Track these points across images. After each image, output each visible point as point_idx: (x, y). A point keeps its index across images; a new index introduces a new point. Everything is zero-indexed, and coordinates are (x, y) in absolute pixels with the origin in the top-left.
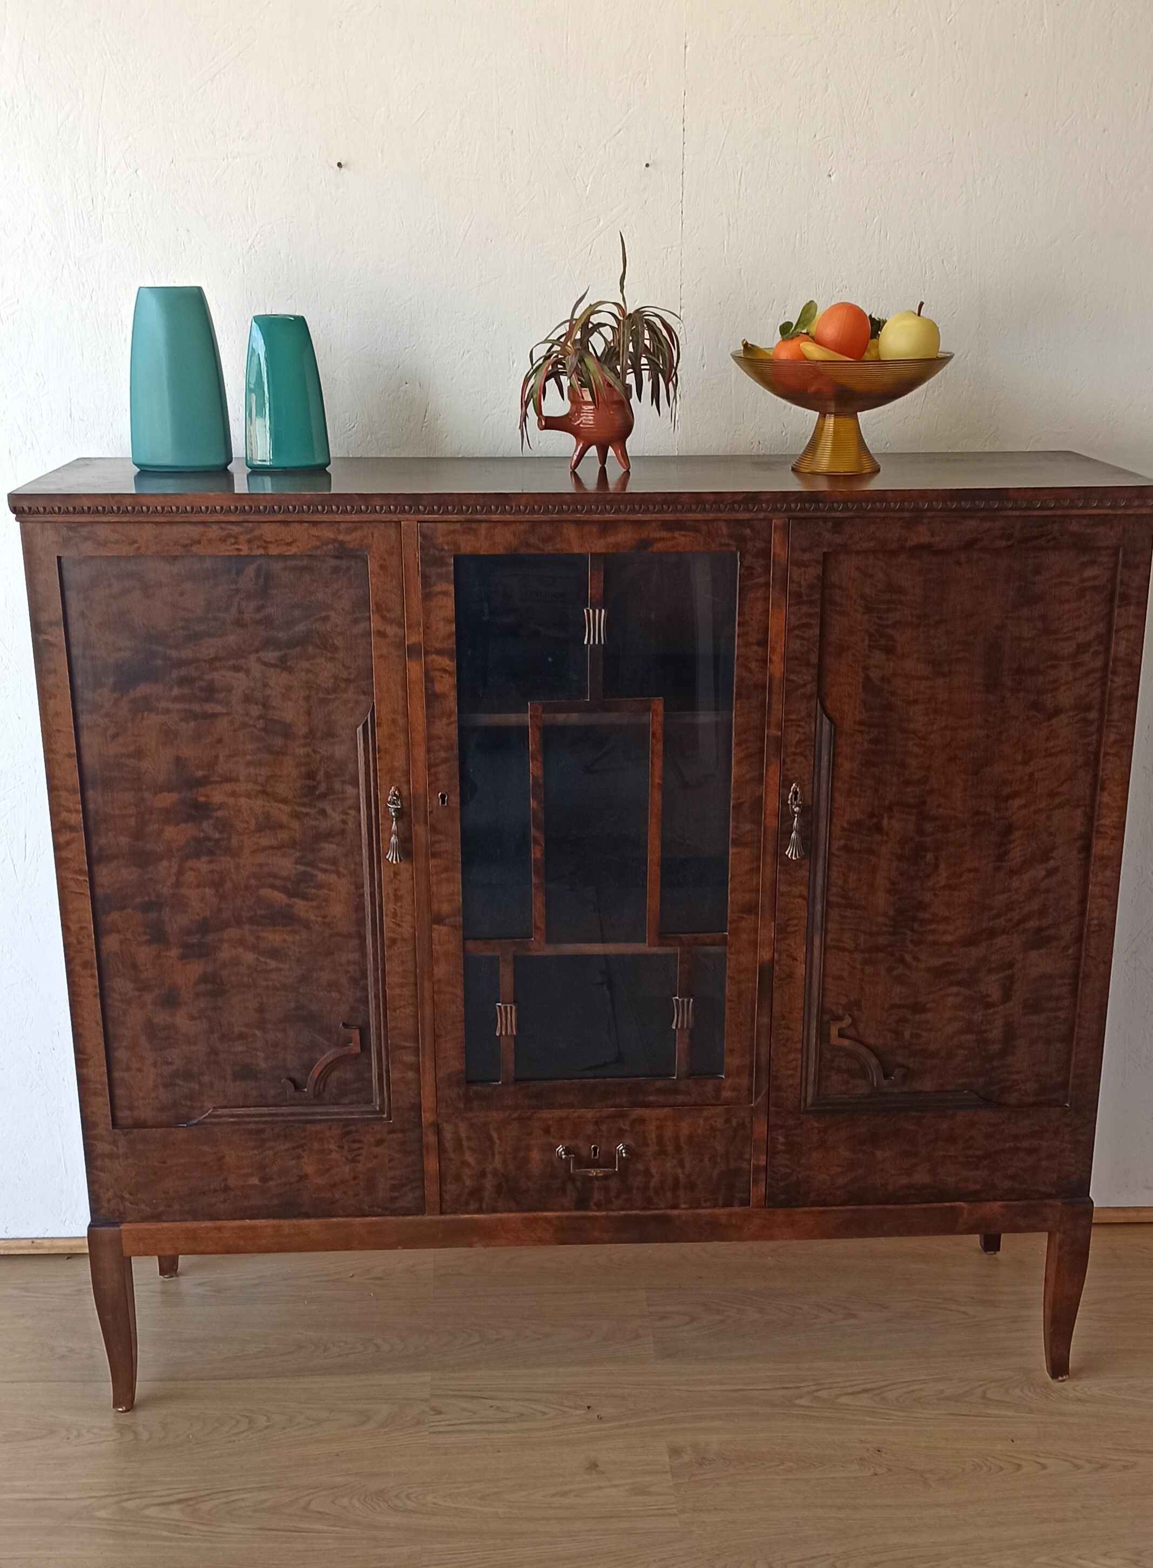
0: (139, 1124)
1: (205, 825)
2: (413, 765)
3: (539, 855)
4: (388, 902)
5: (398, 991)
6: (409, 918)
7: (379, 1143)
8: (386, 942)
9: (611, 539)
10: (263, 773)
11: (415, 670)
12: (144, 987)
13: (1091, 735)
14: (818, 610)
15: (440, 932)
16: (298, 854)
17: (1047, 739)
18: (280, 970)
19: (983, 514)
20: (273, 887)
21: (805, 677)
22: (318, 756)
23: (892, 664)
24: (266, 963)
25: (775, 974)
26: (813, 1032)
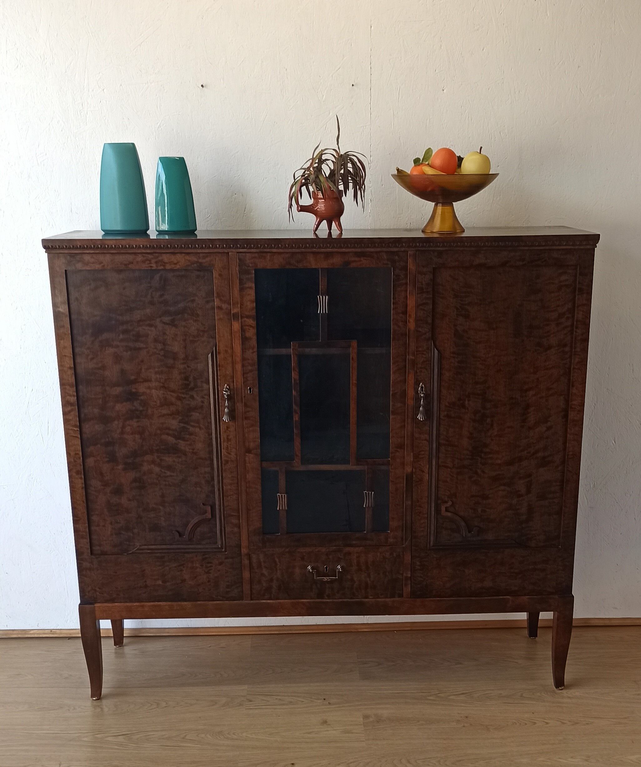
0: (104, 553)
1: (135, 404)
2: (235, 373)
3: (297, 419)
4: (224, 441)
5: (229, 487)
6: (234, 450)
7: (221, 564)
8: (223, 462)
9: (331, 261)
10: (163, 377)
11: (236, 326)
12: (106, 484)
13: (566, 359)
14: (431, 296)
15: (250, 457)
16: (180, 418)
17: (545, 361)
18: (171, 476)
19: (510, 248)
20: (168, 434)
21: (426, 329)
22: (190, 369)
23: (468, 323)
24: (165, 473)
25: (414, 479)
26: (433, 509)
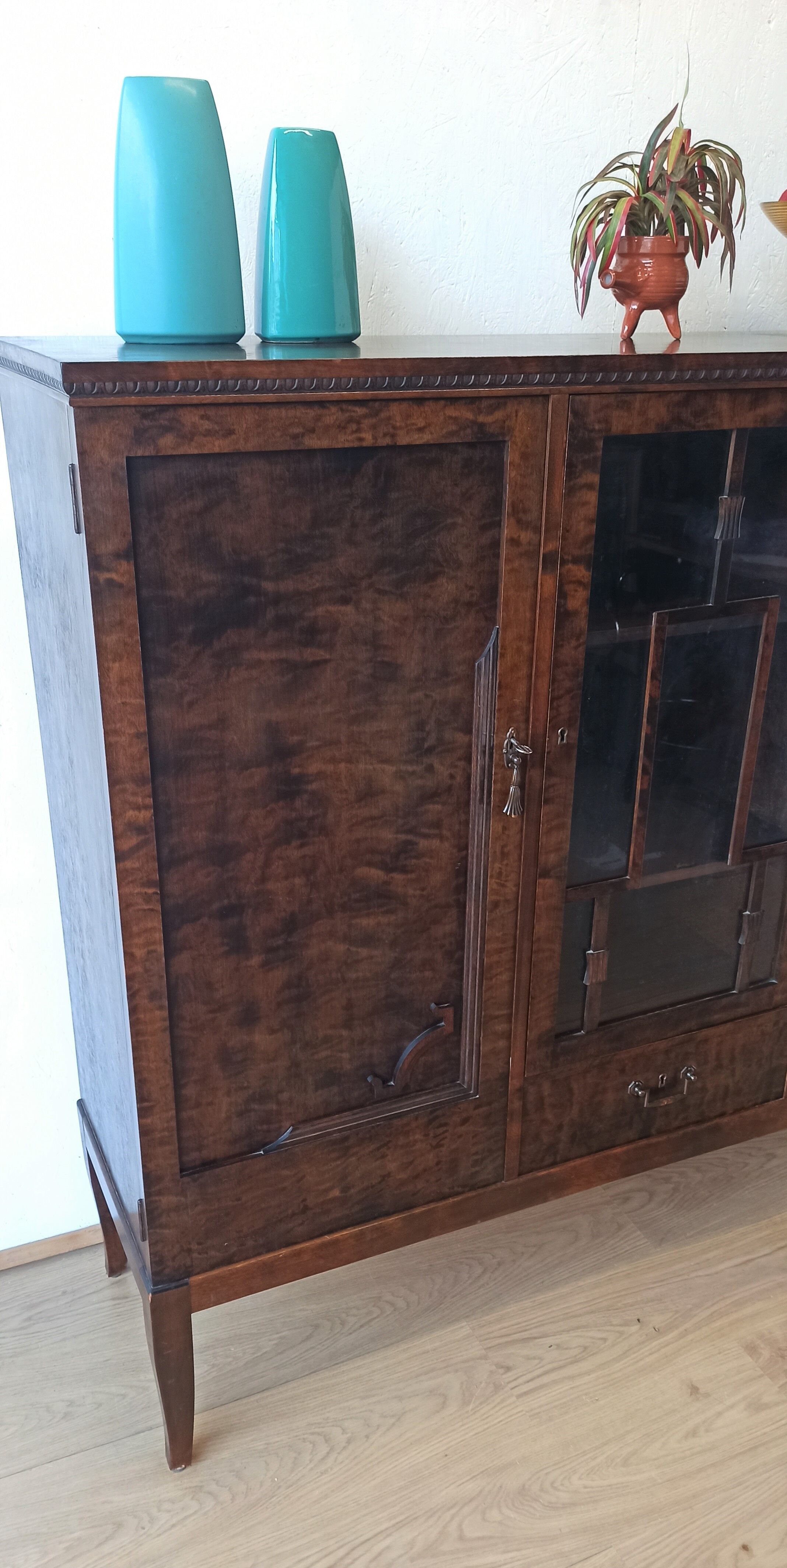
0: (210, 1165)
1: (298, 803)
2: (535, 699)
4: (494, 861)
5: (495, 958)
6: (513, 876)
7: (465, 1121)
8: (489, 906)
11: (548, 585)
12: (219, 1007)
15: (546, 885)
16: (401, 821)
18: (371, 957)
20: (370, 864)
22: (430, 702)
24: (357, 953)
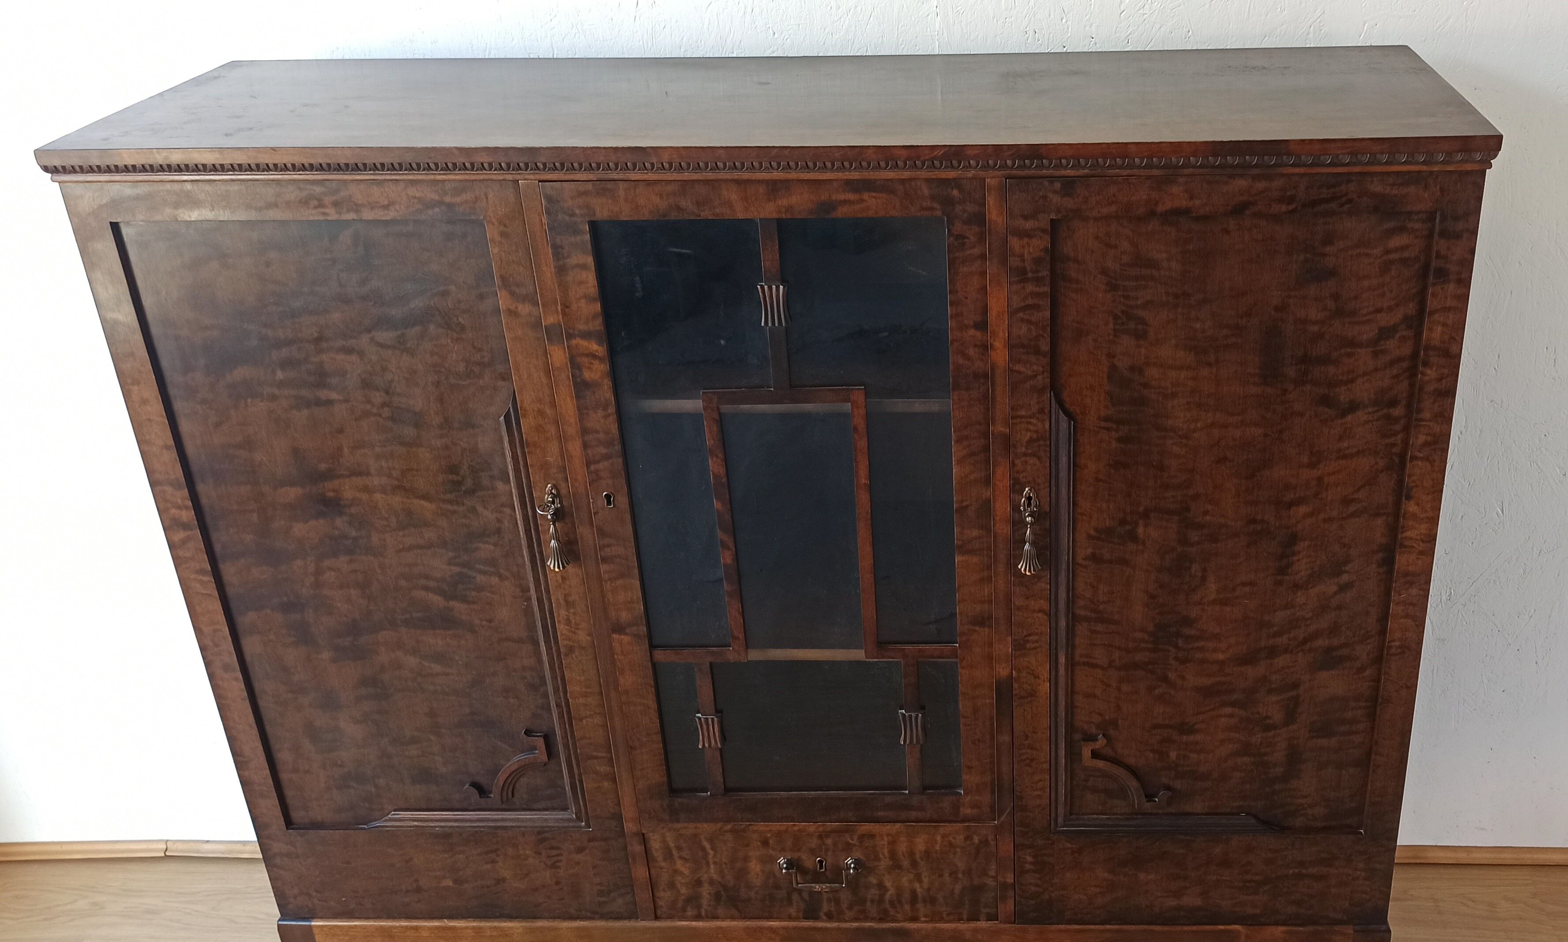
0: (316, 825)
1: (339, 522)
3: (729, 561)
4: (559, 607)
5: (581, 700)
8: (562, 650)
9: (784, 202)
10: (396, 466)
11: (558, 355)
12: (298, 690)
13: (1395, 434)
14: (1047, 289)
16: (451, 554)
17: (1341, 439)
18: (446, 675)
19: (1255, 171)
20: (426, 588)
21: (1035, 367)
22: (459, 448)
23: (1143, 351)
24: (430, 667)
25: (1014, 692)
26: (1062, 753)
